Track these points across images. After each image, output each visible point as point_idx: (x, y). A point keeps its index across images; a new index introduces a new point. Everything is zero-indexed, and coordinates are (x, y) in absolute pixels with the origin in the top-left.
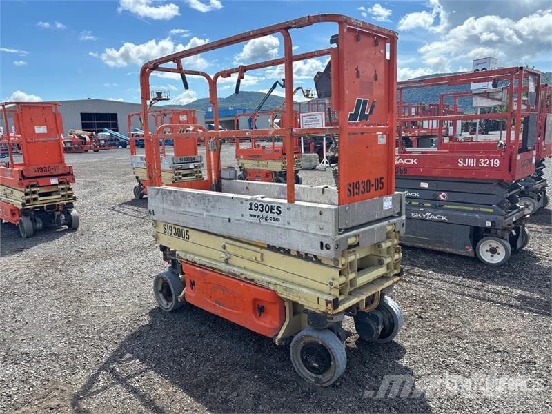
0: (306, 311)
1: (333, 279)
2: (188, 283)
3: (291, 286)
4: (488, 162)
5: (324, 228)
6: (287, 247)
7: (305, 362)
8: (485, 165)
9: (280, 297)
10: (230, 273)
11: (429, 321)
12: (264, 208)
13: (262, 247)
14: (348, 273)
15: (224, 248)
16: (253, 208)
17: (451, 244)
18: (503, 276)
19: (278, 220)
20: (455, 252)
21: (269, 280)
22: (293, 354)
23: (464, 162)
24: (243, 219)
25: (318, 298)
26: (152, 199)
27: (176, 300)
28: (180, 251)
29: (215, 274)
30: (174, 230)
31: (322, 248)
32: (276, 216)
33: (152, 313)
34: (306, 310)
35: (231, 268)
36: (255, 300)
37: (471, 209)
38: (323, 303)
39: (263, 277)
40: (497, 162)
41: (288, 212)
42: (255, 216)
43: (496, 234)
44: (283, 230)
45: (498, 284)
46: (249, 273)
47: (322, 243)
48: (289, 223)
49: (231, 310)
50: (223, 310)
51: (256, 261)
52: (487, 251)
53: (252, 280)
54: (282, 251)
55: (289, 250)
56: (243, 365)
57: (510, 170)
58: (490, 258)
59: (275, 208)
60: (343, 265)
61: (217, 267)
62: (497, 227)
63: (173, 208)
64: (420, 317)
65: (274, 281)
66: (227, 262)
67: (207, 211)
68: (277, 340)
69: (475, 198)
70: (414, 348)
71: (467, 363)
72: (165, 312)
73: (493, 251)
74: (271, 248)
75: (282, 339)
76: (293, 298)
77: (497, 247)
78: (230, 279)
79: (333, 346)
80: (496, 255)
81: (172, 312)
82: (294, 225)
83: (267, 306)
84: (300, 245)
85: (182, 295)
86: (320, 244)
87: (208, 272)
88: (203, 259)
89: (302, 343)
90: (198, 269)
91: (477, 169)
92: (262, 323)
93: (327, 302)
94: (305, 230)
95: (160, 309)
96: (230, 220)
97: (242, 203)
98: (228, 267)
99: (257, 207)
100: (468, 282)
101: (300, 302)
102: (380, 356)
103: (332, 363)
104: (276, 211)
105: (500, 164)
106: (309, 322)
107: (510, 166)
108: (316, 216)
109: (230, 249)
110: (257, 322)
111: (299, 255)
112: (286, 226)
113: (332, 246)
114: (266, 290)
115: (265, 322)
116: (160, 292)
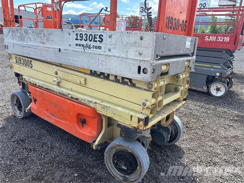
0: (119, 126)
1: (146, 101)
2: (33, 100)
3: (108, 105)
4: (223, 38)
5: (144, 53)
6: (106, 72)
7: (116, 165)
8: (221, 41)
9: (98, 113)
10: (60, 93)
11: (193, 130)
12: (88, 37)
13: (85, 74)
14: (158, 96)
15: (56, 74)
16: (79, 38)
17: (195, 85)
18: (224, 103)
19: (100, 48)
20: (197, 89)
21: (91, 99)
22: (106, 158)
23: (209, 38)
24: (71, 48)
25: (131, 116)
26: (6, 37)
27: (25, 111)
28: (26, 76)
29: (50, 94)
30: (22, 61)
31: (139, 72)
32: (98, 44)
33: (8, 119)
34: (119, 124)
35: (61, 89)
36: (79, 115)
37: (208, 66)
38: (135, 120)
39: (86, 97)
40: (228, 39)
41: (109, 40)
42: (80, 45)
43: (221, 80)
44: (104, 57)
45: (224, 108)
46: (75, 94)
47: (139, 67)
48: (110, 50)
49: (61, 121)
50: (56, 120)
51: (80, 84)
52: (215, 89)
53: (77, 99)
54: (102, 76)
55: (108, 75)
56: (67, 163)
57: (235, 44)
58: (216, 93)
59: (98, 37)
60: (155, 89)
61: (51, 88)
62: (222, 76)
63: (20, 43)
64: (187, 127)
65: (94, 100)
66: (58, 84)
67: (43, 43)
68: (94, 146)
69: (211, 60)
70: (189, 149)
71: (226, 162)
72: (18, 119)
73: (218, 89)
74: (93, 73)
75: (98, 145)
76: (109, 115)
77: (221, 88)
78: (61, 98)
79: (140, 155)
80: (219, 92)
81: (23, 119)
82: (115, 52)
83: (88, 120)
84: (119, 70)
85: (29, 107)
86: (137, 69)
87: (45, 92)
88: (41, 82)
89: (114, 150)
90: (38, 89)
91: (216, 42)
92: (84, 132)
93: (139, 120)
94: (124, 56)
95: (15, 117)
96: (60, 50)
97: (70, 34)
98: (59, 88)
99: (82, 37)
100: (207, 106)
101: (115, 118)
102: (167, 156)
103: (138, 168)
104: (98, 39)
105: (229, 40)
106: (121, 135)
107: (235, 42)
108: (136, 42)
109: (60, 74)
110: (80, 131)
111: (116, 80)
112: (107, 53)
113: (149, 70)
114: (88, 108)
115: (86, 132)
116: (16, 105)
